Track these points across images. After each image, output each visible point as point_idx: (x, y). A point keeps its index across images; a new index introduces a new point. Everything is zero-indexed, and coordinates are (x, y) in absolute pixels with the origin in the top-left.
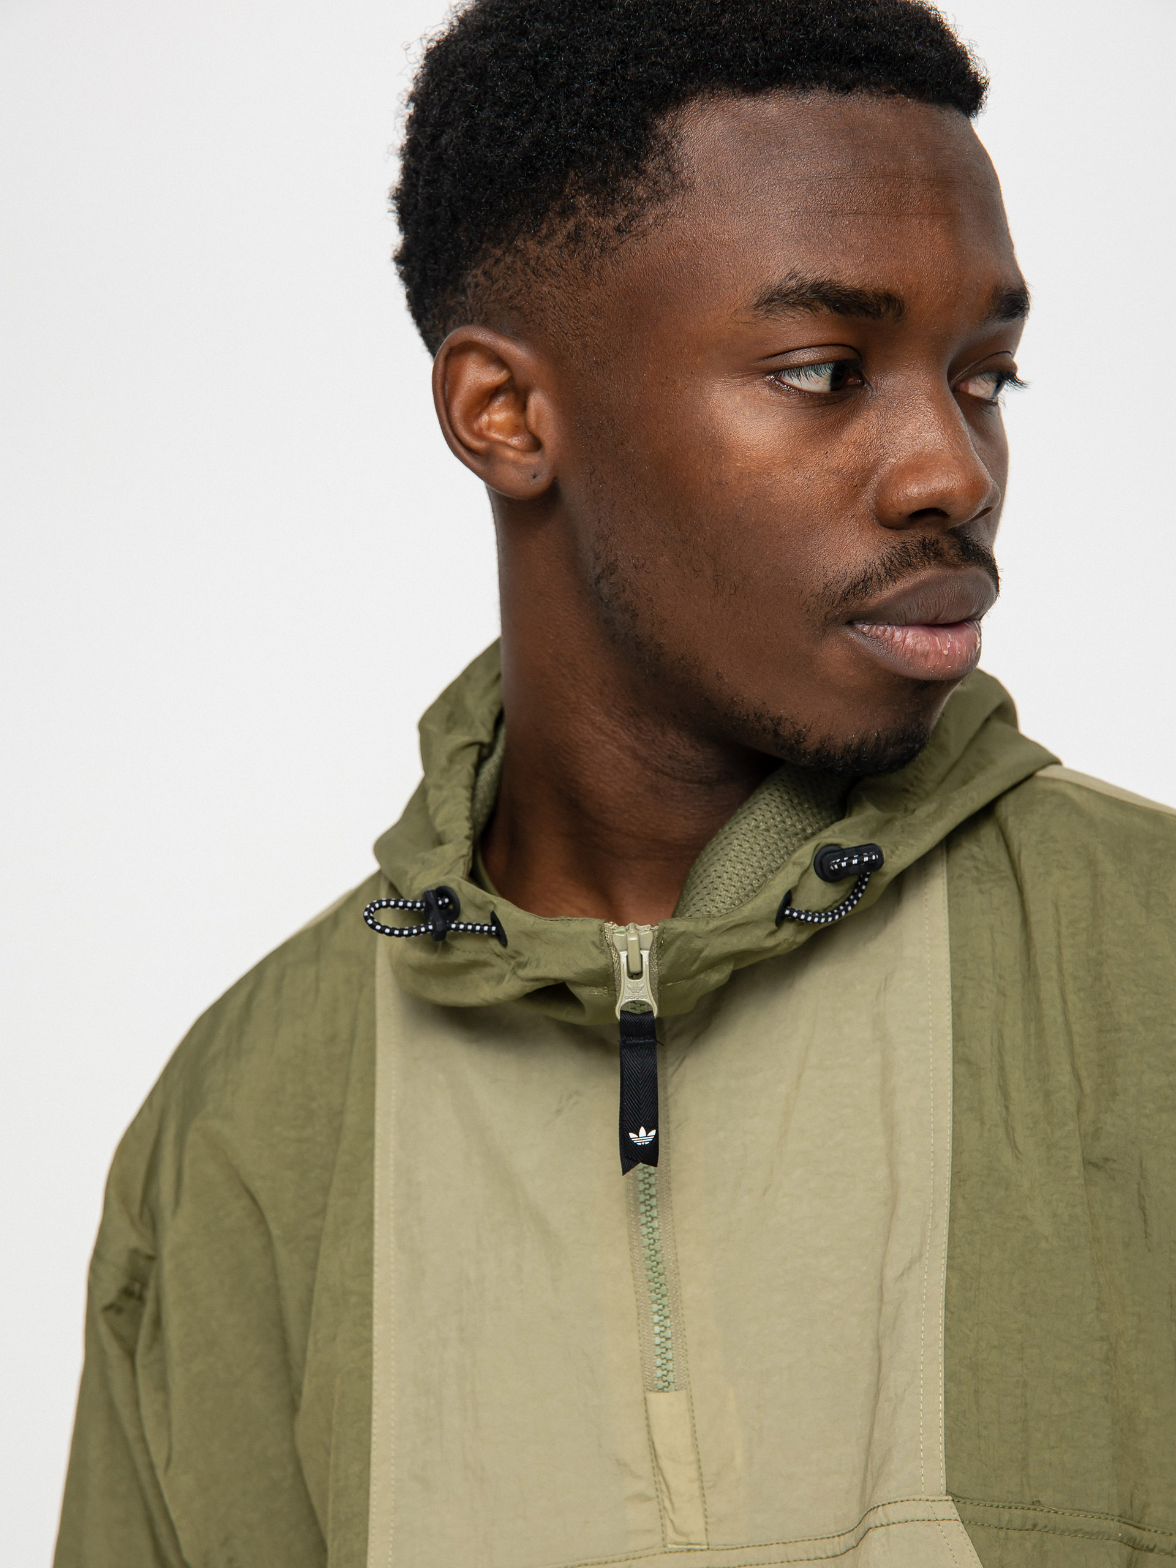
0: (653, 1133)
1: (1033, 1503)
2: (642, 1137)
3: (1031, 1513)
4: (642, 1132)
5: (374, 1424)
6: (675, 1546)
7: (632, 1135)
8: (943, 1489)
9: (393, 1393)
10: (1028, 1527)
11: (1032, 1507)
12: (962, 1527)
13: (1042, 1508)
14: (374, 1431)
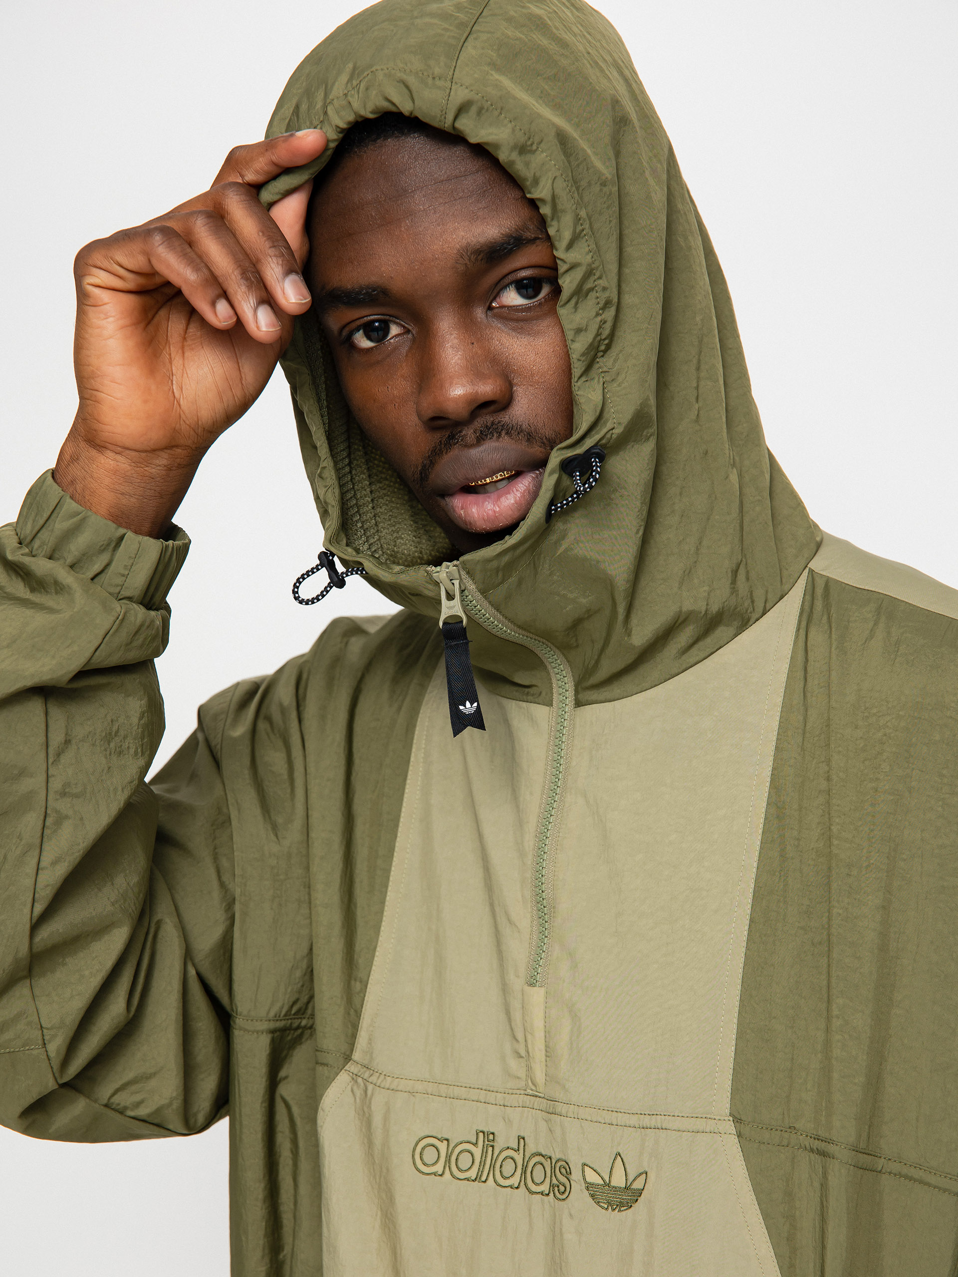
0: (475, 704)
1: (790, 1128)
2: (468, 708)
3: (786, 1135)
4: (468, 704)
5: (376, 959)
6: (531, 1092)
7: (461, 707)
8: (728, 1111)
9: (392, 941)
10: (783, 1143)
11: (789, 1130)
12: (737, 1140)
13: (796, 1131)
14: (375, 963)
